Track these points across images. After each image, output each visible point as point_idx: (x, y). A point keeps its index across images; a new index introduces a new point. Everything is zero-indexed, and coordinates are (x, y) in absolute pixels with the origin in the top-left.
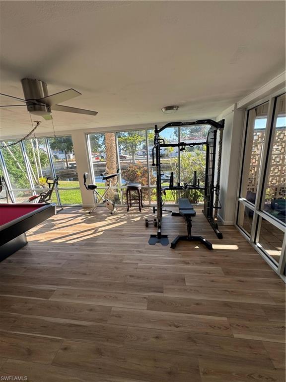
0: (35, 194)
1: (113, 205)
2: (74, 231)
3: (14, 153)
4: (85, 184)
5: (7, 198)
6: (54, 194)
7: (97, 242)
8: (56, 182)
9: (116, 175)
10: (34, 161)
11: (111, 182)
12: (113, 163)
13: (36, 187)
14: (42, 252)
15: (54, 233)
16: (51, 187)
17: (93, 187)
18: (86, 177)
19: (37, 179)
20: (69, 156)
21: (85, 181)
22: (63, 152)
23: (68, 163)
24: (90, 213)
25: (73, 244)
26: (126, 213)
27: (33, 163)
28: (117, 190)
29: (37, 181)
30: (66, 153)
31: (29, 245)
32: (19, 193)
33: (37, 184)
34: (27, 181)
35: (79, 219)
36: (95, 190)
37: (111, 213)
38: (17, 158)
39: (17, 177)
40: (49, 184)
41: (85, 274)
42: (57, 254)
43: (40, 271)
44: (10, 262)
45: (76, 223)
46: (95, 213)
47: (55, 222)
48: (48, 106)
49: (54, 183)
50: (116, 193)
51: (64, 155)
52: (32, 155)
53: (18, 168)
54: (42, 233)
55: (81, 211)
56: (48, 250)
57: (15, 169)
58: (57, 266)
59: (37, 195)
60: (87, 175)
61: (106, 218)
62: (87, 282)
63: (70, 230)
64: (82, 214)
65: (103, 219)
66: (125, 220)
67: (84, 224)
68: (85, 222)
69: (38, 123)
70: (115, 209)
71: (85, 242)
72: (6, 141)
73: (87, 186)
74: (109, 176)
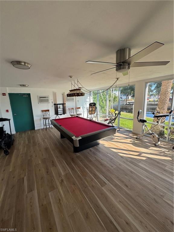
0: (107, 118)
1: (158, 138)
2: (124, 147)
3: (103, 96)
4: (138, 118)
5: (96, 117)
6: (117, 120)
7: (140, 164)
8: (119, 114)
9: (168, 116)
10: (110, 100)
11: (160, 120)
12: (165, 104)
13: (109, 114)
14: (105, 153)
15: (112, 144)
16: (116, 116)
17: (144, 121)
18: (140, 113)
19: (110, 109)
20: (128, 97)
21: (138, 116)
22: (125, 95)
23: (127, 102)
24: (137, 138)
25: (122, 157)
26: (171, 150)
27: (110, 101)
28: (164, 127)
29: (109, 110)
30: (127, 96)
31: (100, 146)
32: (101, 115)
33: (109, 112)
34: (105, 110)
35: (129, 140)
36: (145, 123)
37: (155, 145)
38: (103, 98)
39: (102, 107)
40: (116, 114)
41: (127, 186)
42: (112, 159)
43: (102, 165)
44: (91, 151)
45: (126, 142)
46: (141, 140)
47: (114, 137)
48: (129, 64)
49: (118, 114)
50: (162, 129)
51: (126, 97)
52: (110, 96)
53: (103, 103)
54: (107, 141)
55: (131, 135)
56: (108, 153)
57: (102, 103)
58: (110, 167)
59: (108, 119)
60: (141, 112)
61: (150, 147)
62: (127, 194)
63: (122, 146)
64: (131, 138)
65: (147, 147)
66: (170, 157)
67: (131, 145)
68: (132, 144)
69: (118, 79)
70: (159, 143)
71: (130, 159)
72: (101, 90)
73: (139, 120)
74: (160, 115)
